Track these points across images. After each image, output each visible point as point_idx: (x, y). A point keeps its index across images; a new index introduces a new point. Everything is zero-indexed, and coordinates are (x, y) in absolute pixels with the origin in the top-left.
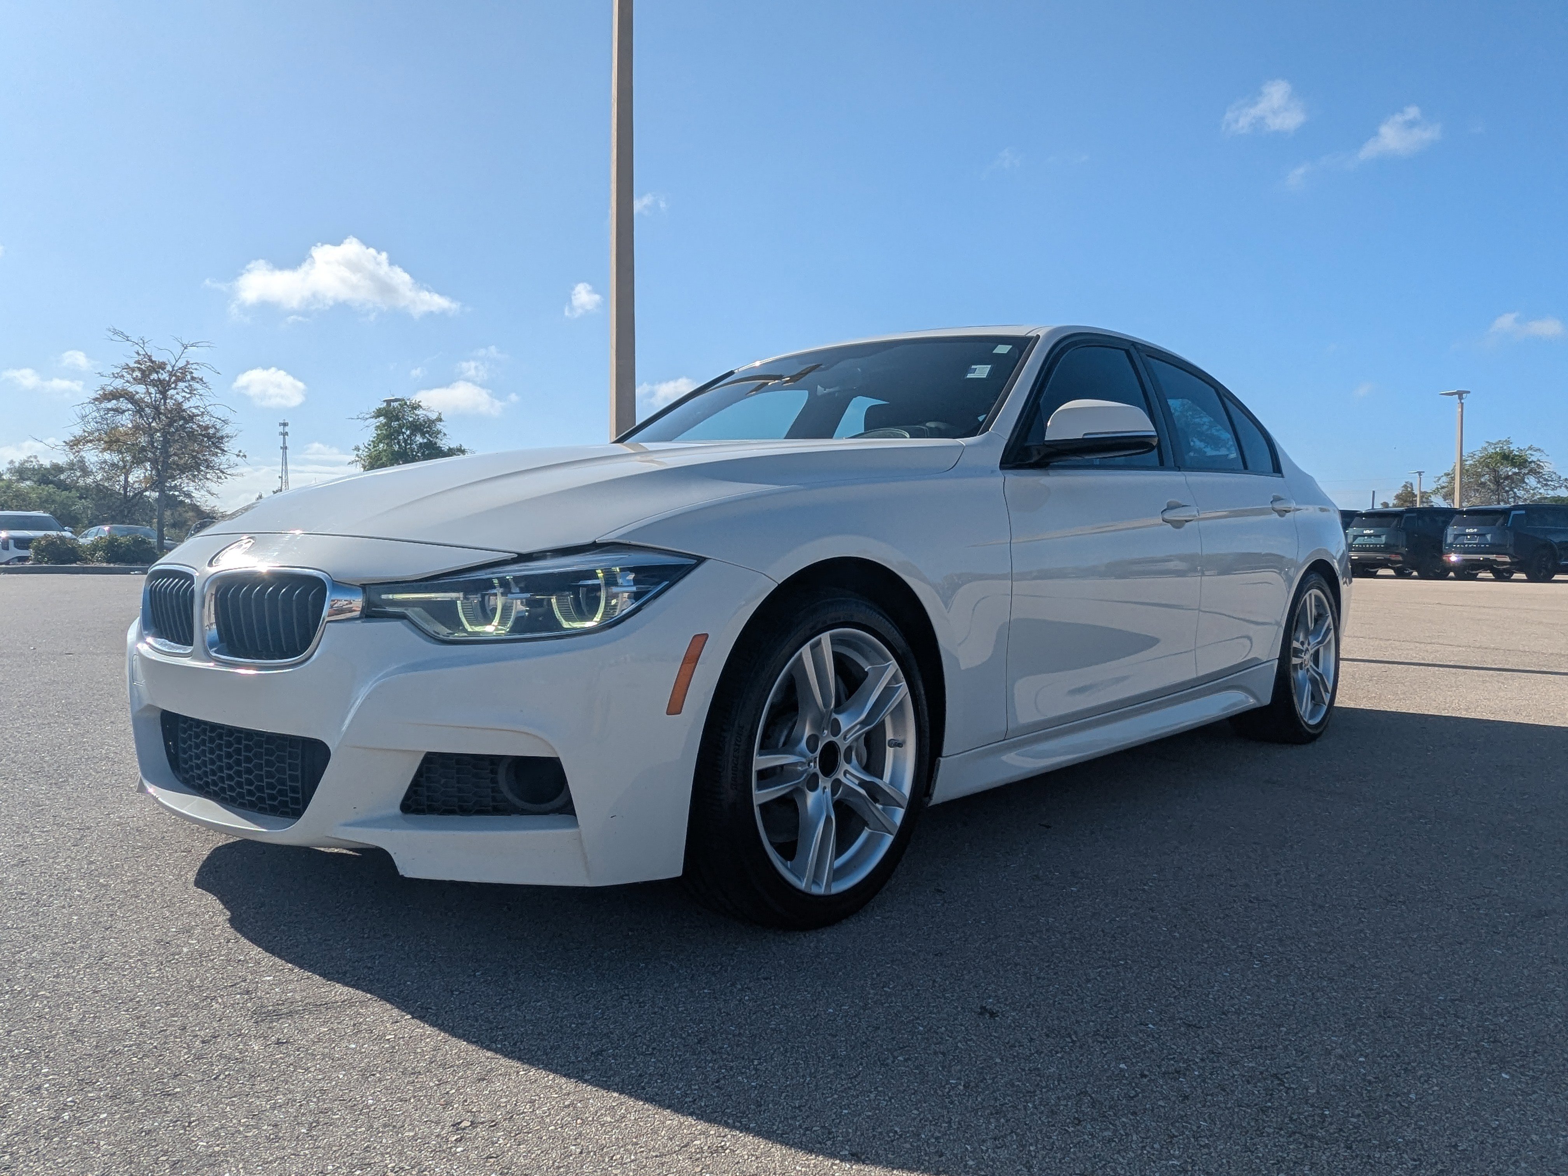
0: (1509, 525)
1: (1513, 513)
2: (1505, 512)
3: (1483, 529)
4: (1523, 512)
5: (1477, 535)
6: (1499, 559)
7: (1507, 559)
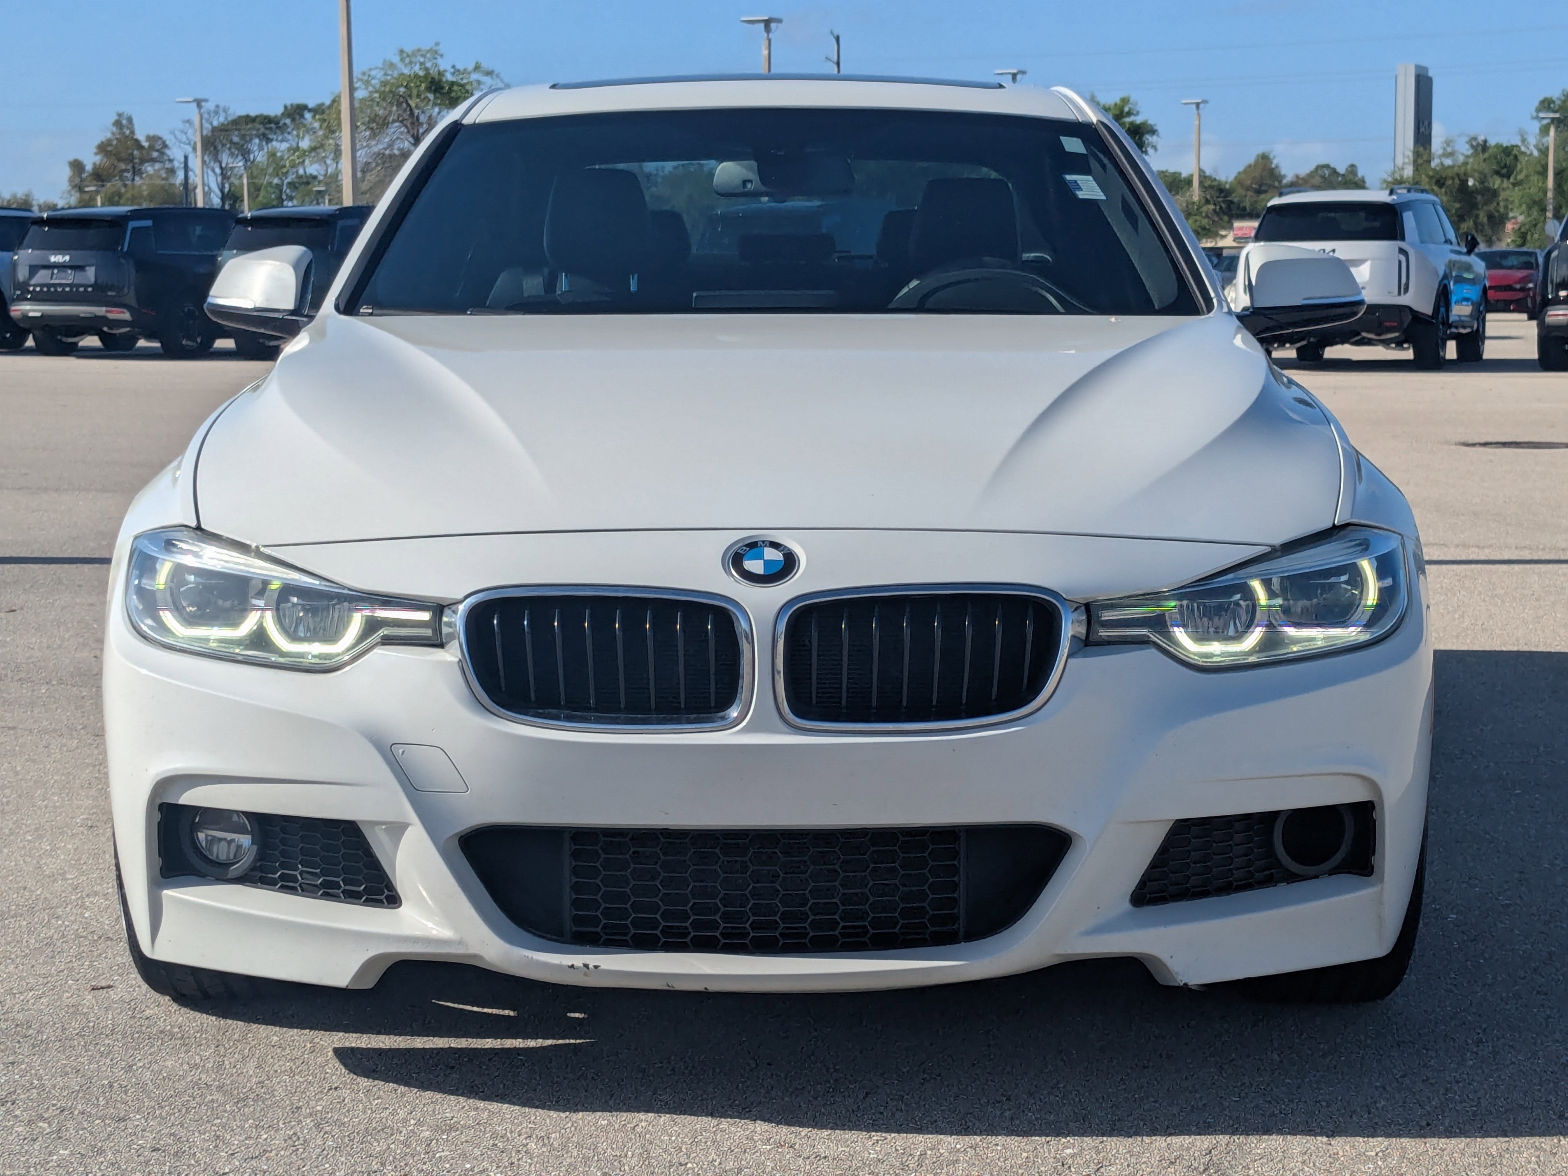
0: (125, 249)
1: (132, 224)
2: (117, 223)
3: (81, 256)
4: (149, 223)
5: (72, 267)
6: (111, 316)
7: (126, 316)
